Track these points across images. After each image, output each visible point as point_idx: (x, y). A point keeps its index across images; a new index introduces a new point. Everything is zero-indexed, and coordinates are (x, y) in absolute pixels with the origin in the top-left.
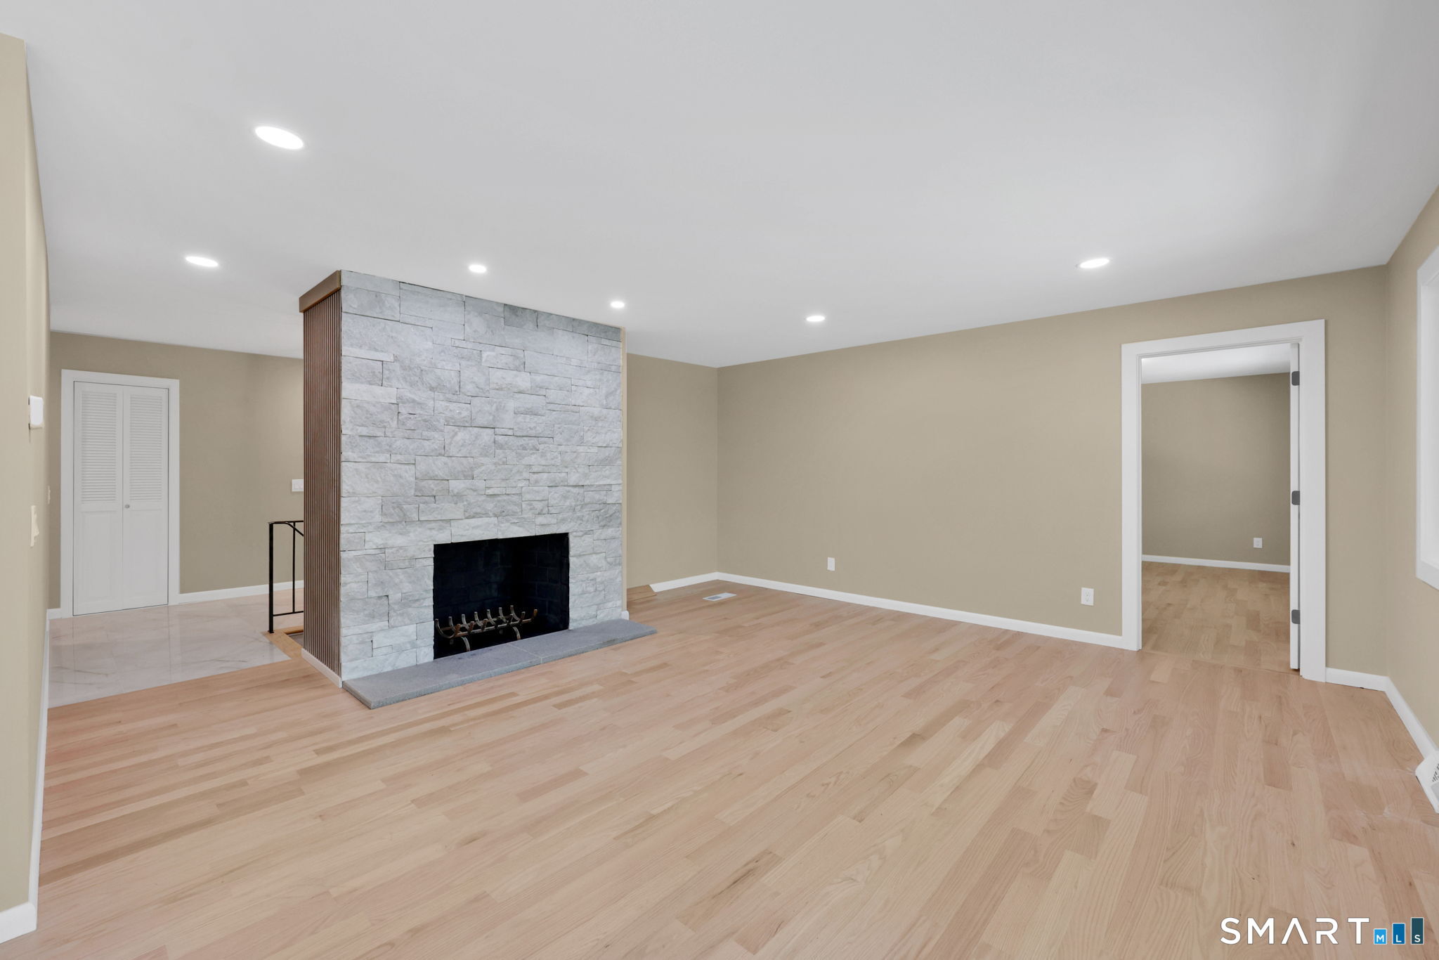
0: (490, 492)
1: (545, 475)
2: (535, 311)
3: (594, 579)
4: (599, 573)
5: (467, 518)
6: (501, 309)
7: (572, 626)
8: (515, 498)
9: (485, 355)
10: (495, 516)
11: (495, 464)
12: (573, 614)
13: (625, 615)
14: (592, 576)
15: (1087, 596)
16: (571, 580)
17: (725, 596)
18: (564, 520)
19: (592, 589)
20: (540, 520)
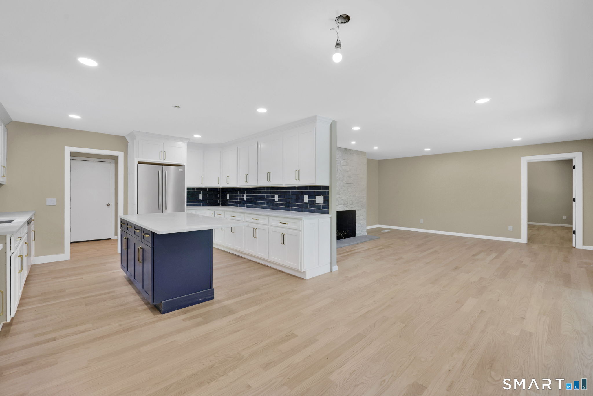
0: (342, 198)
1: (352, 194)
2: (350, 149)
3: (361, 223)
4: (361, 222)
5: (339, 205)
6: (344, 150)
7: (357, 235)
8: (346, 200)
9: (342, 162)
10: (343, 205)
11: (343, 191)
12: (357, 232)
13: (367, 234)
14: (360, 222)
15: (510, 228)
16: (356, 223)
17: (387, 231)
18: (355, 206)
19: (360, 226)
20: (351, 206)
